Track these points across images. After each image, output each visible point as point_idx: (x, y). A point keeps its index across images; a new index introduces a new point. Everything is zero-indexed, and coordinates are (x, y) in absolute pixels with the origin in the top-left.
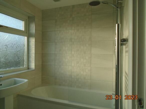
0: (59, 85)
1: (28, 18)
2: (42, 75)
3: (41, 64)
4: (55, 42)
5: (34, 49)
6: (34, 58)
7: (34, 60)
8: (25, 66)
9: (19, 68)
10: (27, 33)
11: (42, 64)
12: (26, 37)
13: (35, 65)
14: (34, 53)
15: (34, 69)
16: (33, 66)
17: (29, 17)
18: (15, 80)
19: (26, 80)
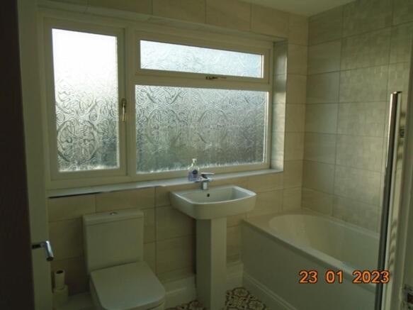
0: (343, 219)
1: (274, 46)
2: (303, 187)
3: (302, 158)
4: (339, 103)
5: (284, 120)
6: (283, 144)
7: (283, 149)
8: (265, 160)
9: (250, 163)
10: (269, 83)
11: (304, 160)
12: (268, 93)
13: (284, 161)
14: (284, 131)
15: (282, 170)
16: (280, 162)
17: (274, 43)
18: (233, 189)
19: (252, 194)
